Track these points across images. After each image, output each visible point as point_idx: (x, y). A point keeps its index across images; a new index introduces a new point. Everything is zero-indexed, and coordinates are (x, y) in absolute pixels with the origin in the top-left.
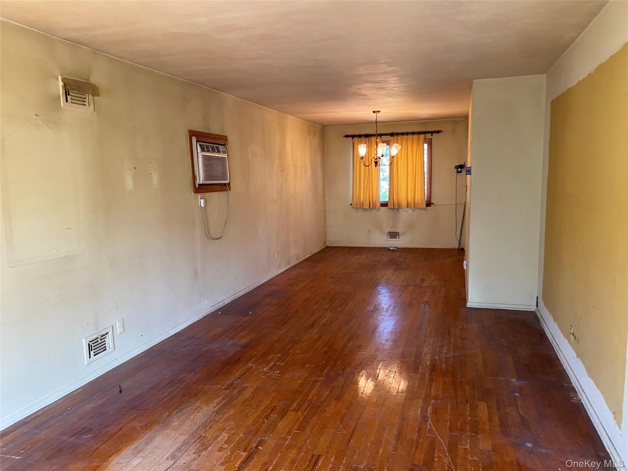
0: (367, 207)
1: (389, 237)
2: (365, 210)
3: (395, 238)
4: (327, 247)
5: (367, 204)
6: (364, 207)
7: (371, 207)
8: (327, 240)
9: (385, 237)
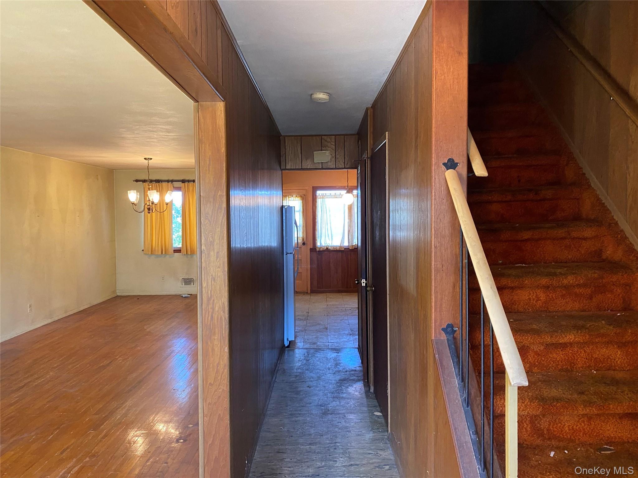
0: (160, 253)
1: (183, 284)
2: (158, 256)
3: (190, 284)
4: (117, 296)
5: (159, 250)
6: (157, 253)
7: (164, 253)
8: (117, 289)
9: (179, 284)
